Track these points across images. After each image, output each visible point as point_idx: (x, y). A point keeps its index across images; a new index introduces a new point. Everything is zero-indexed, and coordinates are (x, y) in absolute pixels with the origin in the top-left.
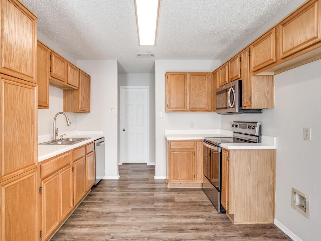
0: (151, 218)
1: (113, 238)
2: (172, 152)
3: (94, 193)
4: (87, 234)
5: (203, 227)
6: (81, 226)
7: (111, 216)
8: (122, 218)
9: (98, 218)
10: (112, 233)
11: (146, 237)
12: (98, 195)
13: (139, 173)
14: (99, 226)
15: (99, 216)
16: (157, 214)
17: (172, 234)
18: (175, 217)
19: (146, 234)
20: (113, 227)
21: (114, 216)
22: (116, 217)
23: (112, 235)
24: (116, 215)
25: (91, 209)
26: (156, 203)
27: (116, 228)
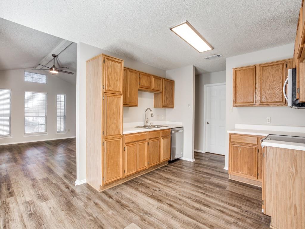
0: (193, 191)
1: (160, 190)
2: (232, 144)
3: (169, 166)
4: (149, 184)
5: (231, 213)
6: (149, 179)
7: (168, 181)
8: (174, 184)
9: (160, 179)
10: (162, 188)
11: (178, 198)
12: (170, 167)
13: (214, 162)
14: (157, 182)
15: (161, 178)
16: (200, 191)
17: (198, 205)
18: (213, 197)
19: (180, 197)
20: (164, 186)
21: (170, 181)
22: (171, 182)
23: (161, 189)
24: (172, 181)
25: (160, 173)
26: (207, 184)
27: (165, 187)
